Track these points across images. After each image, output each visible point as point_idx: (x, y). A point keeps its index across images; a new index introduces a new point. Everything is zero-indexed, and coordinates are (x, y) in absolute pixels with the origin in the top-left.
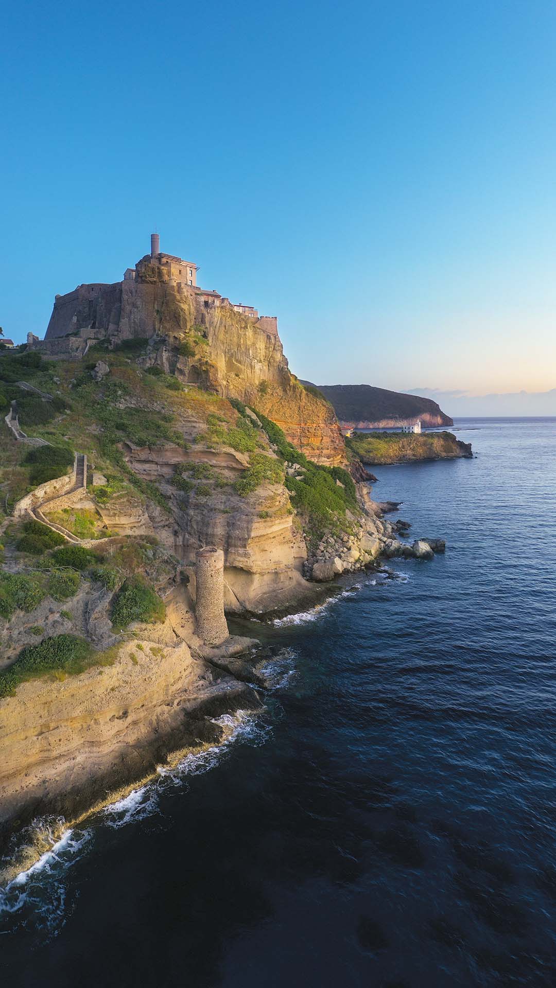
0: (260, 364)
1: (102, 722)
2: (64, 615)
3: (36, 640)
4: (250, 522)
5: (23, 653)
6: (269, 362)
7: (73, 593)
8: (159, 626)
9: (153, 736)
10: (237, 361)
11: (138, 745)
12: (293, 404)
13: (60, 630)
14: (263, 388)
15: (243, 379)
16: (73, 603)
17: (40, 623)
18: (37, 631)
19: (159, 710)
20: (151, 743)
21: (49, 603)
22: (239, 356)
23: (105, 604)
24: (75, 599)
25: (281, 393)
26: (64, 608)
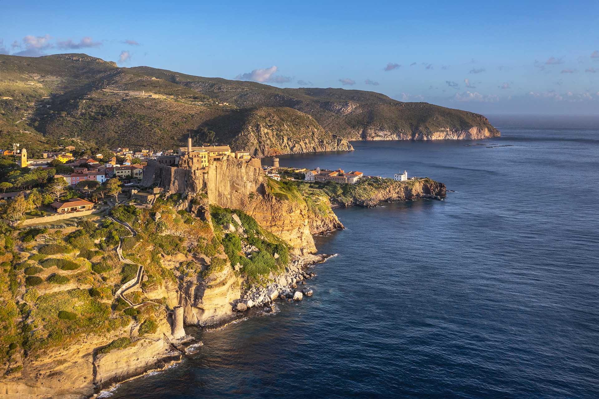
0: (251, 183)
1: (131, 360)
2: (125, 331)
3: (116, 338)
4: (204, 290)
5: (113, 341)
6: (256, 182)
7: (128, 325)
8: (153, 334)
9: (145, 365)
10: (237, 184)
11: (141, 367)
12: (268, 204)
13: (123, 336)
14: (251, 196)
15: (240, 193)
16: (128, 328)
17: (118, 334)
18: (117, 336)
19: (149, 359)
20: (144, 367)
21: (121, 328)
22: (238, 182)
23: (138, 327)
24: (129, 326)
25: (262, 198)
26: (125, 329)
